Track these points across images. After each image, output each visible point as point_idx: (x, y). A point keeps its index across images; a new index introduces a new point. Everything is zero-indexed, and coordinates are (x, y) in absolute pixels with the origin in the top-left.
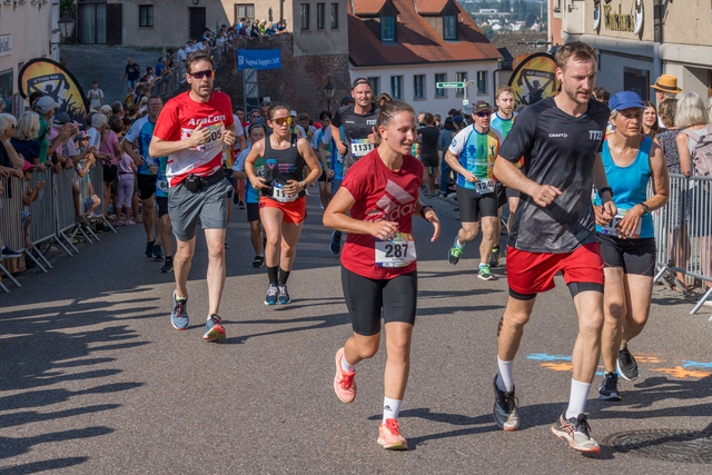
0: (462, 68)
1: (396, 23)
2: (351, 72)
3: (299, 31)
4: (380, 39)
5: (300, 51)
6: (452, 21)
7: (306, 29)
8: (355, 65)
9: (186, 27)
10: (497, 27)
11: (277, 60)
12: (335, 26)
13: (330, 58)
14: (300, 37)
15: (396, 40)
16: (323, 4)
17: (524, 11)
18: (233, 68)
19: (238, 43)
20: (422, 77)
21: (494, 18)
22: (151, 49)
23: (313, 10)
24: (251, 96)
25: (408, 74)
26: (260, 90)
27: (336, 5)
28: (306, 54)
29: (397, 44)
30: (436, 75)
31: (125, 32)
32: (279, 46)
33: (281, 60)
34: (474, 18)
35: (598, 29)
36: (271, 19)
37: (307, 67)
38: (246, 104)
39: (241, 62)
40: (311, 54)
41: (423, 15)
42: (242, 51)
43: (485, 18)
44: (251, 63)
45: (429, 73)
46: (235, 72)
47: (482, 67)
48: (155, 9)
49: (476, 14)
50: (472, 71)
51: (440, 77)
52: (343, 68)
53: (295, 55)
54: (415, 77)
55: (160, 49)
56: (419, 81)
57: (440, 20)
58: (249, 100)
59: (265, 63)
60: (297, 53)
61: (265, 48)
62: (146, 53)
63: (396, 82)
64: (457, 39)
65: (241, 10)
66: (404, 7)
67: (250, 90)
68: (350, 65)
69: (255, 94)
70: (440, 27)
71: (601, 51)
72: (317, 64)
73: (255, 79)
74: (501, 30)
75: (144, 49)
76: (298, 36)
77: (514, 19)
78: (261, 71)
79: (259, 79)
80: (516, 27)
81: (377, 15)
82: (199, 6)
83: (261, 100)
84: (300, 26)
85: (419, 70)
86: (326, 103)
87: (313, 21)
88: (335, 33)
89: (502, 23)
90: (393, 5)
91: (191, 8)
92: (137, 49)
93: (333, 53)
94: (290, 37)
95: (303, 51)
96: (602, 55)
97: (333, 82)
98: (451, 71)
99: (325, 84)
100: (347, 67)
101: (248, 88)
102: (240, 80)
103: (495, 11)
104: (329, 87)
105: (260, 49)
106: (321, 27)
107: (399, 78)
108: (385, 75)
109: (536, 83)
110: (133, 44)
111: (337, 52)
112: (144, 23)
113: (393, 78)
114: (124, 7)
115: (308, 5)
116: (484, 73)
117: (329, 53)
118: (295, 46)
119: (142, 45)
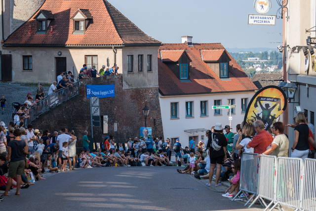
0: (231, 96)
1: (190, 67)
2: (160, 99)
3: (126, 73)
4: (179, 77)
5: (127, 86)
6: (225, 66)
7: (131, 71)
8: (163, 94)
9: (53, 70)
10: (259, 69)
11: (112, 92)
12: (150, 70)
13: (147, 90)
14: (127, 76)
15: (189, 78)
16: (142, 55)
17: (277, 59)
18: (83, 96)
19: (87, 80)
20: (205, 102)
21: (257, 63)
22: (31, 84)
23: (136, 59)
24: (95, 115)
25: (197, 100)
26: (101, 111)
27: (151, 56)
28: (131, 88)
29: (189, 81)
30: (215, 101)
31: (14, 73)
32: (113, 82)
33: (115, 92)
34: (244, 64)
35: (308, 71)
36: (108, 65)
37: (131, 96)
38: (92, 120)
39: (89, 92)
40: (134, 88)
41: (206, 62)
42: (89, 85)
43: (251, 64)
44: (95, 93)
45: (210, 99)
46: (85, 99)
47: (244, 96)
48: (33, 58)
49: (246, 61)
50: (238, 98)
51: (217, 102)
52: (155, 96)
53: (124, 88)
54: (201, 102)
55: (37, 84)
56: (204, 105)
57: (217, 65)
58: (95, 117)
59: (105, 93)
60: (125, 87)
61: (104, 84)
62: (28, 87)
63: (189, 106)
64: (228, 77)
65: (89, 59)
66: (194, 57)
67: (95, 111)
68: (160, 95)
69: (98, 114)
70: (217, 70)
71: (309, 85)
72: (138, 94)
73: (97, 104)
74: (261, 71)
75: (27, 84)
76: (126, 76)
77: (271, 64)
78: (102, 99)
79: (100, 103)
80: (271, 69)
81: (177, 62)
82: (62, 56)
83: (102, 117)
84: (127, 70)
85: (204, 98)
86: (144, 119)
87: (136, 66)
88: (149, 74)
89: (263, 67)
90: (187, 56)
91: (56, 58)
92: (22, 84)
93: (148, 87)
94: (121, 77)
95: (129, 86)
96: (310, 88)
97: (148, 105)
98: (225, 98)
99: (143, 107)
100: (157, 96)
101: (93, 109)
102: (88, 104)
103: (258, 59)
104: (146, 109)
105: (101, 84)
106: (141, 70)
107: (191, 103)
108: (182, 101)
109: (267, 105)
110: (19, 81)
111: (151, 87)
112: (27, 68)
113: (187, 103)
114: (13, 57)
115: (132, 56)
116: (246, 99)
117: (145, 87)
118: (124, 83)
119: (25, 81)
